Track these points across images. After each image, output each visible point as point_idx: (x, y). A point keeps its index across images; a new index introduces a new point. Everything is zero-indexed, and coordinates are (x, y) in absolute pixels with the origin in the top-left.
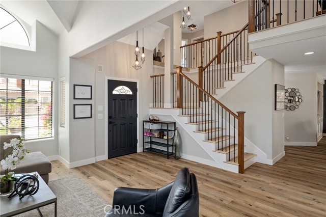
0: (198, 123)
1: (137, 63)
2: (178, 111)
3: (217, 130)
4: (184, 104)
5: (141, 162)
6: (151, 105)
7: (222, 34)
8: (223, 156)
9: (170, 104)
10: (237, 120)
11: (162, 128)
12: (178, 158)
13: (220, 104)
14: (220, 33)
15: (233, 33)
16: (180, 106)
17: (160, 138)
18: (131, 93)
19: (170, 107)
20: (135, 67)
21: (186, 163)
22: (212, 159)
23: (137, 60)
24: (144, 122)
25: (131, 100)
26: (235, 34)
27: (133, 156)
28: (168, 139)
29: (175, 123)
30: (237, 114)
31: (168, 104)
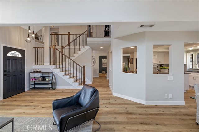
0: (65, 71)
1: (29, 39)
2: (54, 66)
3: (71, 74)
4: (57, 63)
5: (33, 95)
6: (34, 63)
7: (70, 33)
8: (77, 83)
9: (48, 63)
10: (82, 69)
11: (43, 75)
12: (55, 89)
13: (74, 62)
14: (69, 33)
15: (78, 34)
16: (54, 64)
17: (43, 80)
18: (20, 56)
19: (48, 65)
20: (27, 41)
21: (60, 90)
22: (72, 86)
23: (28, 37)
24: (30, 73)
25: (21, 60)
26: (79, 35)
27: (23, 94)
28: (49, 81)
29: (52, 73)
30: (83, 67)
31: (47, 62)
